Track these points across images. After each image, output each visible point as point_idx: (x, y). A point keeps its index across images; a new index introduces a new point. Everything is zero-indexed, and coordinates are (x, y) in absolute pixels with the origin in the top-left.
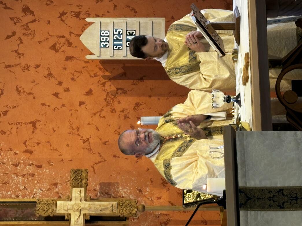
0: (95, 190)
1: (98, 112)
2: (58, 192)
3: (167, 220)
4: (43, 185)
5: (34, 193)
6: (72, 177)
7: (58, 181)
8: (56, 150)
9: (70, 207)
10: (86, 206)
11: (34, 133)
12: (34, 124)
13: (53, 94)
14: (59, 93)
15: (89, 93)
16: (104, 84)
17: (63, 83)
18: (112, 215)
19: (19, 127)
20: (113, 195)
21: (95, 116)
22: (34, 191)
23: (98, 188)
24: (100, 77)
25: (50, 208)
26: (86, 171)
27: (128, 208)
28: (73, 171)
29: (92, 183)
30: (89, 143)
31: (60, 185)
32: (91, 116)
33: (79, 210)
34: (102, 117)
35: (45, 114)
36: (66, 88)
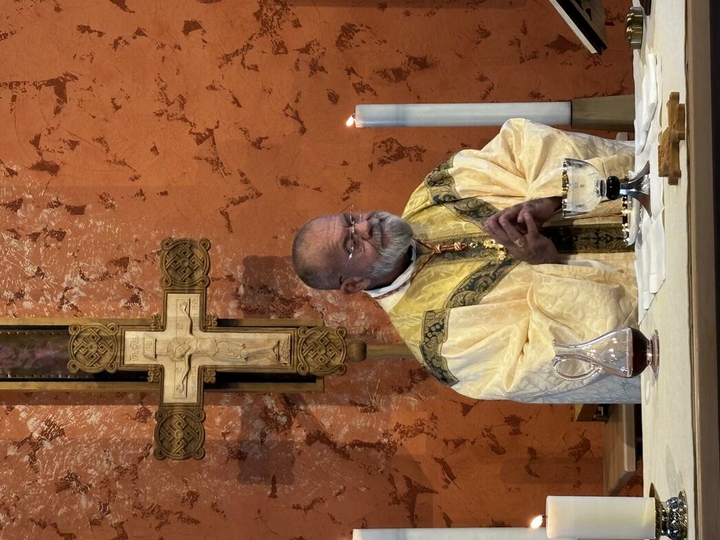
0: (230, 278)
1: (237, 51)
2: (131, 284)
4: (89, 263)
5: (64, 285)
6: (166, 262)
7: (129, 252)
8: (123, 163)
9: (162, 349)
10: (207, 346)
11: (61, 114)
12: (59, 86)
18: (278, 371)
19: (20, 95)
20: (281, 292)
21: (229, 63)
22: (66, 280)
23: (239, 273)
25: (106, 351)
26: (204, 245)
27: (320, 350)
29: (224, 259)
30: (214, 143)
31: (135, 263)
32: (219, 64)
33: (187, 358)
34: (249, 69)
35: (89, 58)
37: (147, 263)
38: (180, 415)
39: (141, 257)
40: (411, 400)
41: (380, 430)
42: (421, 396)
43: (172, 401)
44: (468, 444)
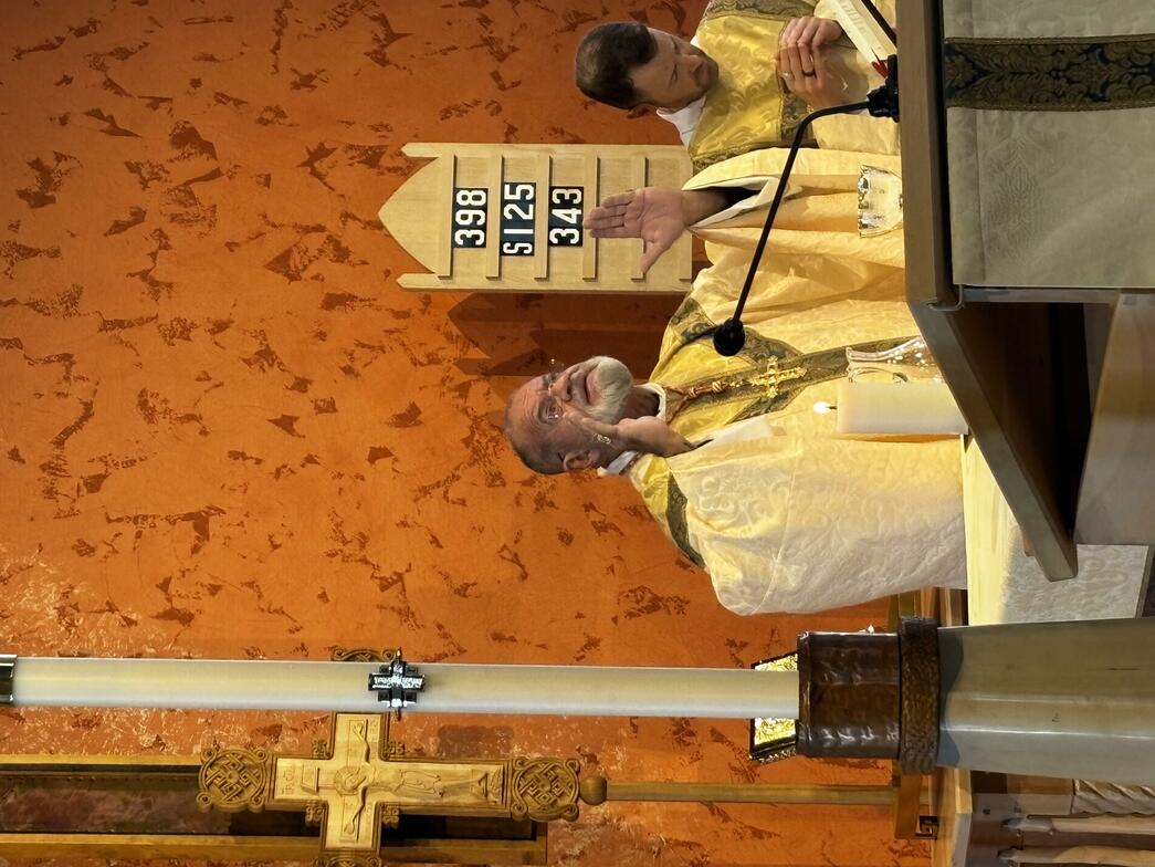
1: (438, 482)
3: (692, 862)
4: (228, 733)
7: (284, 720)
8: (280, 612)
11: (201, 553)
12: (200, 522)
13: (276, 422)
14: (296, 419)
15: (409, 418)
16: (463, 390)
17: (310, 382)
19: (146, 531)
21: (428, 496)
23: (432, 746)
24: (451, 364)
25: (251, 783)
26: (389, 655)
27: (543, 786)
28: (340, 654)
30: (404, 590)
31: (291, 732)
32: (414, 497)
34: (454, 503)
35: (242, 488)
36: (324, 401)
37: (306, 732)
38: (349, 862)
39: (299, 727)
43: (338, 845)
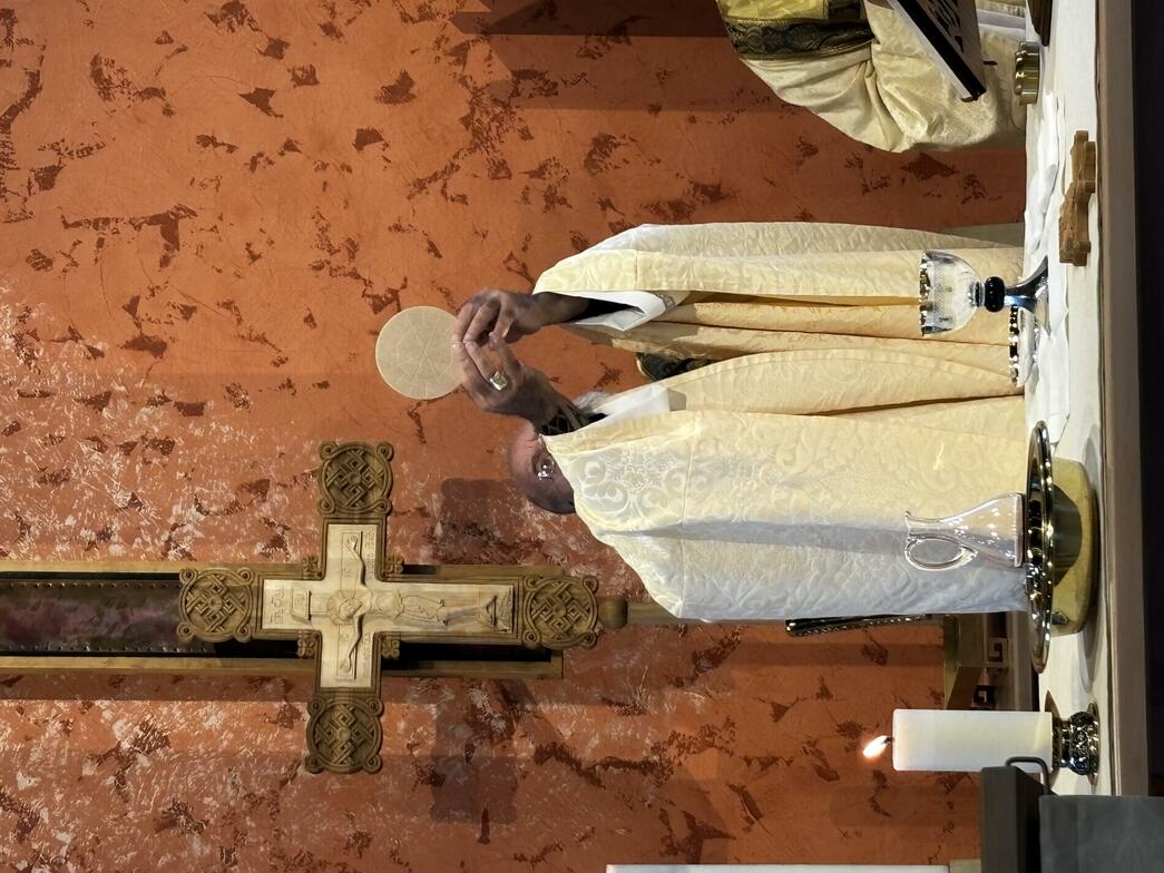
0: (422, 511)
1: (435, 174)
2: (272, 520)
3: (722, 642)
4: (210, 488)
5: (172, 521)
6: (327, 476)
7: (271, 472)
8: (263, 339)
9: (320, 607)
10: (387, 602)
11: (170, 267)
12: (168, 225)
13: (247, 97)
14: (271, 93)
15: (399, 92)
16: (461, 53)
17: (287, 45)
18: (493, 641)
19: (109, 239)
20: (498, 534)
21: (424, 191)
22: (174, 513)
23: (435, 504)
24: (445, 20)
25: (235, 610)
26: (384, 452)
27: (557, 610)
28: (329, 450)
29: (413, 483)
31: (279, 489)
32: (408, 193)
33: (356, 620)
34: (453, 200)
35: (214, 185)
36: (302, 69)
37: (296, 489)
38: (345, 705)
39: (288, 480)
40: (694, 698)
41: (647, 741)
42: (711, 692)
43: (333, 684)
44: (781, 764)
